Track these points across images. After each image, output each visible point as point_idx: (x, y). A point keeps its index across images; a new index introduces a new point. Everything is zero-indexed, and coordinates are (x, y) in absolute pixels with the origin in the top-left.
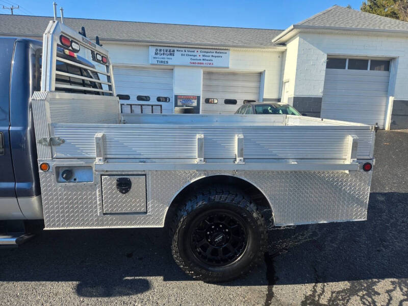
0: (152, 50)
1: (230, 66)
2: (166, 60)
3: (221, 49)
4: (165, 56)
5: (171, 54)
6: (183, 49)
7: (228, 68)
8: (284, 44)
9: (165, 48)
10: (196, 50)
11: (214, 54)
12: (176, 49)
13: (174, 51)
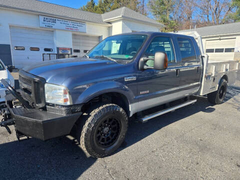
0: (42, 18)
1: (87, 32)
2: (50, 25)
3: (82, 22)
4: (50, 23)
5: (54, 22)
6: (61, 20)
7: (85, 33)
8: (109, 23)
9: (50, 18)
10: (69, 21)
11: (79, 25)
12: (57, 19)
13: (55, 20)
